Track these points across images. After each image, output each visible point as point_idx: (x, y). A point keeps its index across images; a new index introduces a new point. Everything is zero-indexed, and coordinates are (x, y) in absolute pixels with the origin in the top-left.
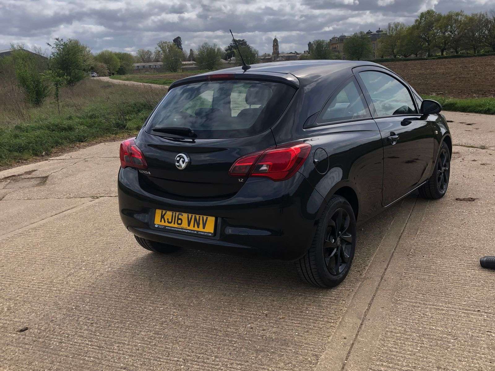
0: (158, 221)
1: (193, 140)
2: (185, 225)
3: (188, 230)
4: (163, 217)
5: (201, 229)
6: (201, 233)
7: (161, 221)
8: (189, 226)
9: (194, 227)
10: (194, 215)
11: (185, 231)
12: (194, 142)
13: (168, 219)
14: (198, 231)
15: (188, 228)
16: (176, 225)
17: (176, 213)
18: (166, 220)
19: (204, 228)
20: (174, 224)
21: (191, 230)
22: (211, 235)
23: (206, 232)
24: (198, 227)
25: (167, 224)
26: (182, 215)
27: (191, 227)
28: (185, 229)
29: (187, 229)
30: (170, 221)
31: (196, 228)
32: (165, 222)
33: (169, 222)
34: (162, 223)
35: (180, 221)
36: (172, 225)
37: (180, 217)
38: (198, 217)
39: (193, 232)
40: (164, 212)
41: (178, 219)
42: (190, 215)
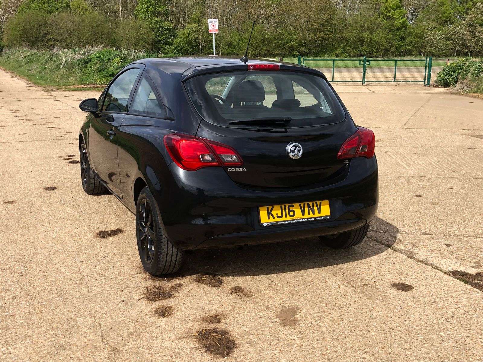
0: (264, 219)
1: (286, 130)
2: (299, 215)
4: (269, 213)
5: (317, 214)
6: (319, 218)
7: (269, 218)
8: (303, 214)
9: (309, 214)
10: (306, 203)
11: (301, 221)
12: (286, 131)
13: (277, 214)
14: (315, 218)
15: (304, 217)
16: (289, 218)
17: (285, 206)
18: (275, 216)
19: (320, 213)
20: (286, 217)
21: (308, 218)
22: (328, 217)
23: (323, 217)
24: (314, 213)
25: (277, 219)
26: (293, 206)
27: (306, 216)
28: (301, 219)
30: (280, 215)
31: (312, 215)
32: (274, 218)
33: (278, 217)
34: (272, 220)
35: (293, 214)
36: (284, 219)
37: (291, 208)
38: (311, 204)
39: (310, 220)
40: (270, 208)
41: (289, 211)
42: (302, 205)
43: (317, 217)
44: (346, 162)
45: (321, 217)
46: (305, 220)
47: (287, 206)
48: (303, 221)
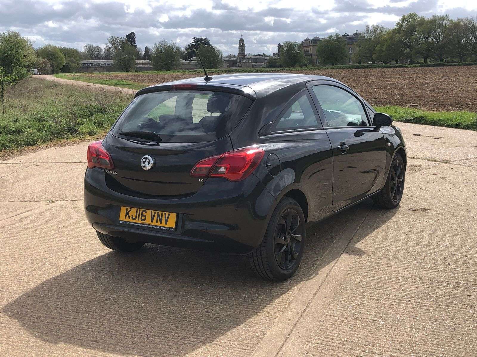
0: (122, 218)
1: (158, 144)
2: (148, 221)
4: (127, 213)
5: (163, 224)
6: (164, 228)
7: (126, 218)
8: (152, 221)
9: (157, 222)
10: (157, 212)
13: (132, 216)
14: (160, 227)
15: (152, 224)
16: (140, 221)
17: (140, 210)
18: (131, 217)
19: (166, 223)
20: (138, 220)
21: (154, 226)
22: (172, 229)
23: (168, 228)
24: (161, 223)
25: (131, 220)
26: (146, 212)
27: (154, 223)
28: (148, 225)
30: (134, 217)
31: (159, 224)
32: (129, 218)
33: (133, 219)
34: (127, 220)
35: (144, 217)
36: (136, 221)
37: (144, 213)
38: (160, 213)
39: (156, 227)
40: (129, 209)
41: (142, 215)
42: (153, 212)
43: (162, 227)
44: (201, 181)
45: (166, 227)
46: (152, 226)
47: (142, 210)
48: (150, 226)
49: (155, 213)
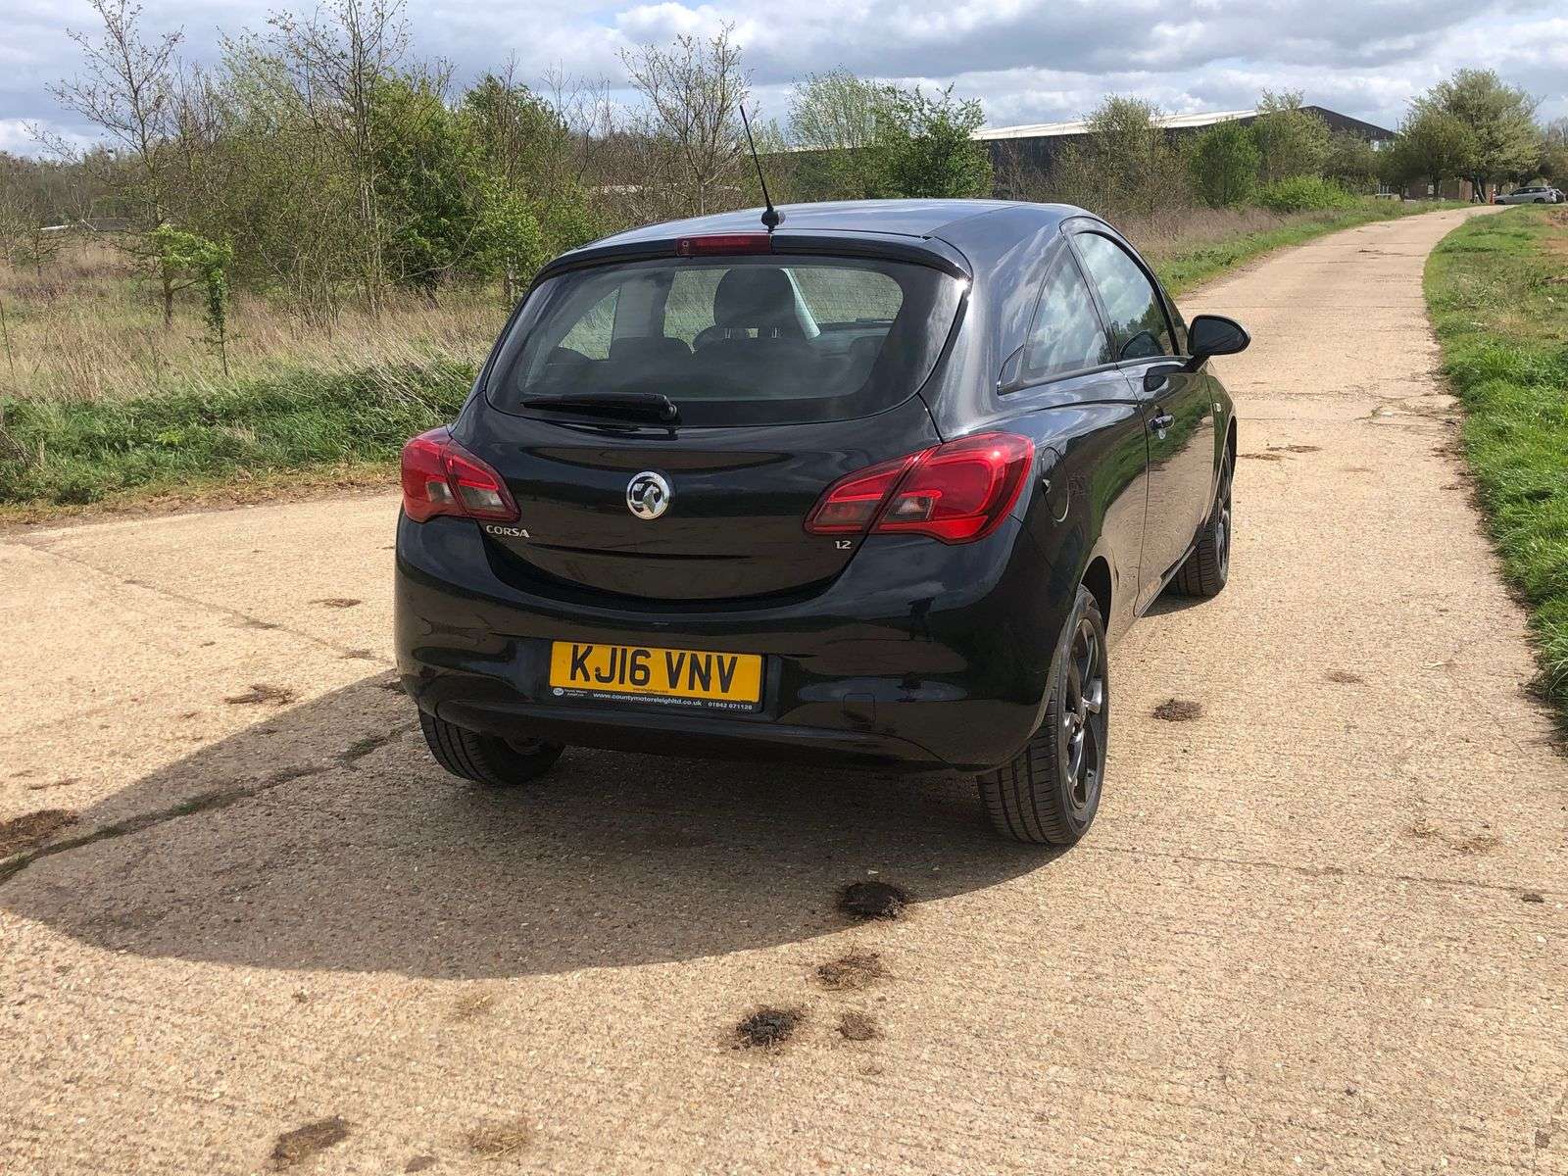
0: (561, 677)
1: (672, 432)
2: (659, 683)
3: (672, 697)
4: (578, 663)
5: (715, 692)
6: (718, 705)
7: (573, 677)
8: (673, 683)
9: (691, 686)
10: (688, 654)
11: (660, 701)
12: (672, 436)
13: (598, 670)
14: (705, 701)
15: (672, 692)
16: (628, 687)
17: (624, 652)
18: (592, 674)
19: (725, 688)
20: (622, 681)
21: (683, 699)
22: (750, 707)
23: (733, 702)
24: (706, 687)
25: (594, 684)
26: (647, 655)
27: (682, 689)
28: (660, 697)
29: (667, 697)
30: (606, 673)
31: (698, 692)
32: (587, 678)
33: (599, 678)
34: (580, 682)
35: (642, 678)
36: (614, 686)
37: (641, 660)
38: (702, 657)
39: (689, 703)
40: (582, 648)
41: (635, 667)
42: (675, 655)
43: (712, 701)
44: (844, 547)
45: (729, 702)
46: (675, 701)
47: (630, 651)
48: (666, 702)
49: (682, 657)
